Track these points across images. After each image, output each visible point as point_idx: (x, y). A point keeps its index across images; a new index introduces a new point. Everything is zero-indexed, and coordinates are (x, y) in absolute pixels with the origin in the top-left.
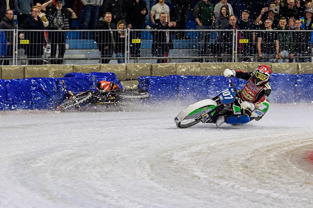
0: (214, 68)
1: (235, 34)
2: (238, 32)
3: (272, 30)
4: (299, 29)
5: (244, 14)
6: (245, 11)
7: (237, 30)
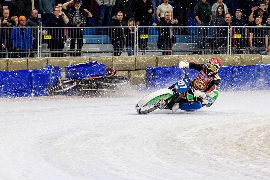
1: (230, 30)
3: (262, 26)
5: (237, 13)
6: (238, 10)
7: (231, 26)
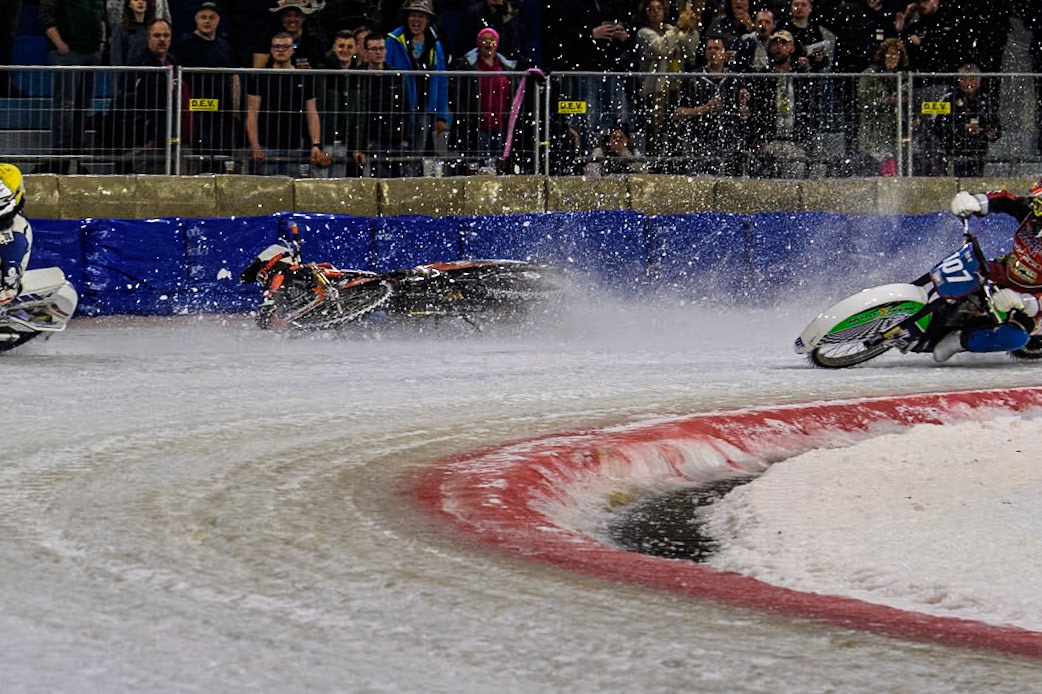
0: (104, 192)
1: (175, 82)
2: (185, 74)
3: (292, 69)
4: (381, 66)
5: (204, 17)
6: (208, 7)
7: (180, 67)
